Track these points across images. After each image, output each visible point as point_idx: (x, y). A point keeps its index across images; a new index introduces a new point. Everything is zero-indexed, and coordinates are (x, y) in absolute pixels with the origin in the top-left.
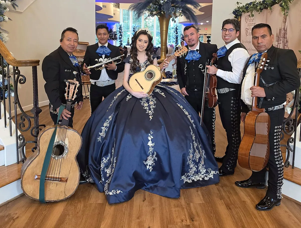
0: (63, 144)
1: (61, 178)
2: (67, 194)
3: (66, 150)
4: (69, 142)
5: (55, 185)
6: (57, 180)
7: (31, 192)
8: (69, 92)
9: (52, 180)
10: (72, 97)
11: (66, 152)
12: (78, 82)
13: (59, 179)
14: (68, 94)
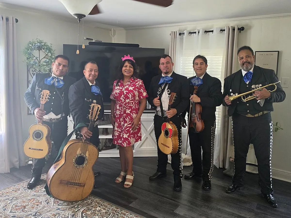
0: (85, 156)
1: (80, 183)
2: (83, 197)
3: (86, 161)
4: (89, 155)
5: (75, 189)
6: (78, 185)
7: (56, 194)
8: (92, 113)
9: (73, 185)
10: (95, 118)
11: (86, 162)
12: (100, 106)
13: (79, 184)
14: (92, 115)
